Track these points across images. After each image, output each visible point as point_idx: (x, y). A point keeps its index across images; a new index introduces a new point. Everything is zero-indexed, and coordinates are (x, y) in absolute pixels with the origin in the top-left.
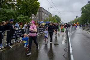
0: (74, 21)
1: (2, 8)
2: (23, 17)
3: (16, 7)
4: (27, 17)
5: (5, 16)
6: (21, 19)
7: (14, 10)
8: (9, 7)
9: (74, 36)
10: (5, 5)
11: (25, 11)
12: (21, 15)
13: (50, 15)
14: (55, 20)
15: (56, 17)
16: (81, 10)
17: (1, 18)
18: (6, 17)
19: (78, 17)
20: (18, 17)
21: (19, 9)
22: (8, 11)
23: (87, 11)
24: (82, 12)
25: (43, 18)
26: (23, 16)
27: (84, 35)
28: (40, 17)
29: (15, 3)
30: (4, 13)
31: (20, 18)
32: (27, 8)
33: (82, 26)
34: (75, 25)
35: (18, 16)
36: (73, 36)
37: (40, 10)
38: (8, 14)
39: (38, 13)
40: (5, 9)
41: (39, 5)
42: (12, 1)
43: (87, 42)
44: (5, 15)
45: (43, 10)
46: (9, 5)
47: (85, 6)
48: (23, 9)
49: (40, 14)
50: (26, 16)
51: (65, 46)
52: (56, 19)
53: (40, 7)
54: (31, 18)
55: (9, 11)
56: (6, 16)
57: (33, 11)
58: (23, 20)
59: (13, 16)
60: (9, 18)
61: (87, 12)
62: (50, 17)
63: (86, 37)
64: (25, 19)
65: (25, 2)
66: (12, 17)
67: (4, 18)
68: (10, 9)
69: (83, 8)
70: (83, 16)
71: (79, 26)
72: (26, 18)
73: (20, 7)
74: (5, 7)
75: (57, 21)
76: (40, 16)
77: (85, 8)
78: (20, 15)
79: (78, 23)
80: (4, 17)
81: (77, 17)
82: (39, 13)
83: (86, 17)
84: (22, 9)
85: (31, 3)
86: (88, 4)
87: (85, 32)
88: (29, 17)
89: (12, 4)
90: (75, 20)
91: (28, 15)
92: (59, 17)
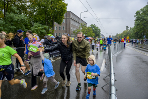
0: (122, 35)
1: (7, 13)
2: (41, 28)
3: (30, 10)
4: (47, 27)
5: (12, 25)
6: (37, 30)
7: (26, 16)
8: (18, 11)
9: (120, 59)
10: (12, 7)
11: (43, 17)
12: (38, 24)
13: (84, 24)
14: (91, 32)
15: (94, 27)
16: (135, 16)
17: (6, 29)
18: (15, 27)
19: (129, 29)
20: (32, 28)
21: (35, 13)
22: (16, 17)
23: (145, 18)
24: (136, 20)
25: (73, 29)
26: (40, 25)
27: (137, 57)
28: (68, 27)
29: (28, 4)
30: (11, 21)
31: (36, 28)
32: (46, 12)
33: (135, 42)
34: (124, 40)
35: (33, 26)
36: (118, 59)
37: (68, 16)
38: (17, 22)
39: (64, 21)
40: (12, 14)
41: (66, 8)
42: (23, 2)
43: (140, 68)
44: (13, 23)
45: (72, 16)
46: (19, 8)
47: (141, 10)
48: (41, 14)
49: (68, 22)
50: (45, 26)
51: (105, 73)
52: (93, 30)
53: (67, 10)
54: (53, 29)
55: (18, 18)
56: (15, 25)
57: (56, 18)
58: (41, 32)
59: (26, 25)
60: (19, 28)
61: (145, 20)
62: (83, 27)
63: (139, 60)
64: (44, 31)
65: (43, 3)
66: (24, 27)
67: (11, 29)
68: (20, 13)
69: (138, 13)
70: (137, 25)
71: (130, 42)
72: (45, 29)
73: (35, 11)
74: (13, 11)
75: (94, 34)
76: (68, 25)
77: (141, 13)
78: (35, 24)
79: (128, 37)
80: (11, 27)
81: (127, 27)
82: (66, 21)
83: (143, 29)
84: (38, 14)
85: (53, 4)
86: (147, 6)
87: (139, 52)
88: (50, 26)
89: (22, 5)
90: (124, 32)
91: (48, 23)
92: (97, 27)
